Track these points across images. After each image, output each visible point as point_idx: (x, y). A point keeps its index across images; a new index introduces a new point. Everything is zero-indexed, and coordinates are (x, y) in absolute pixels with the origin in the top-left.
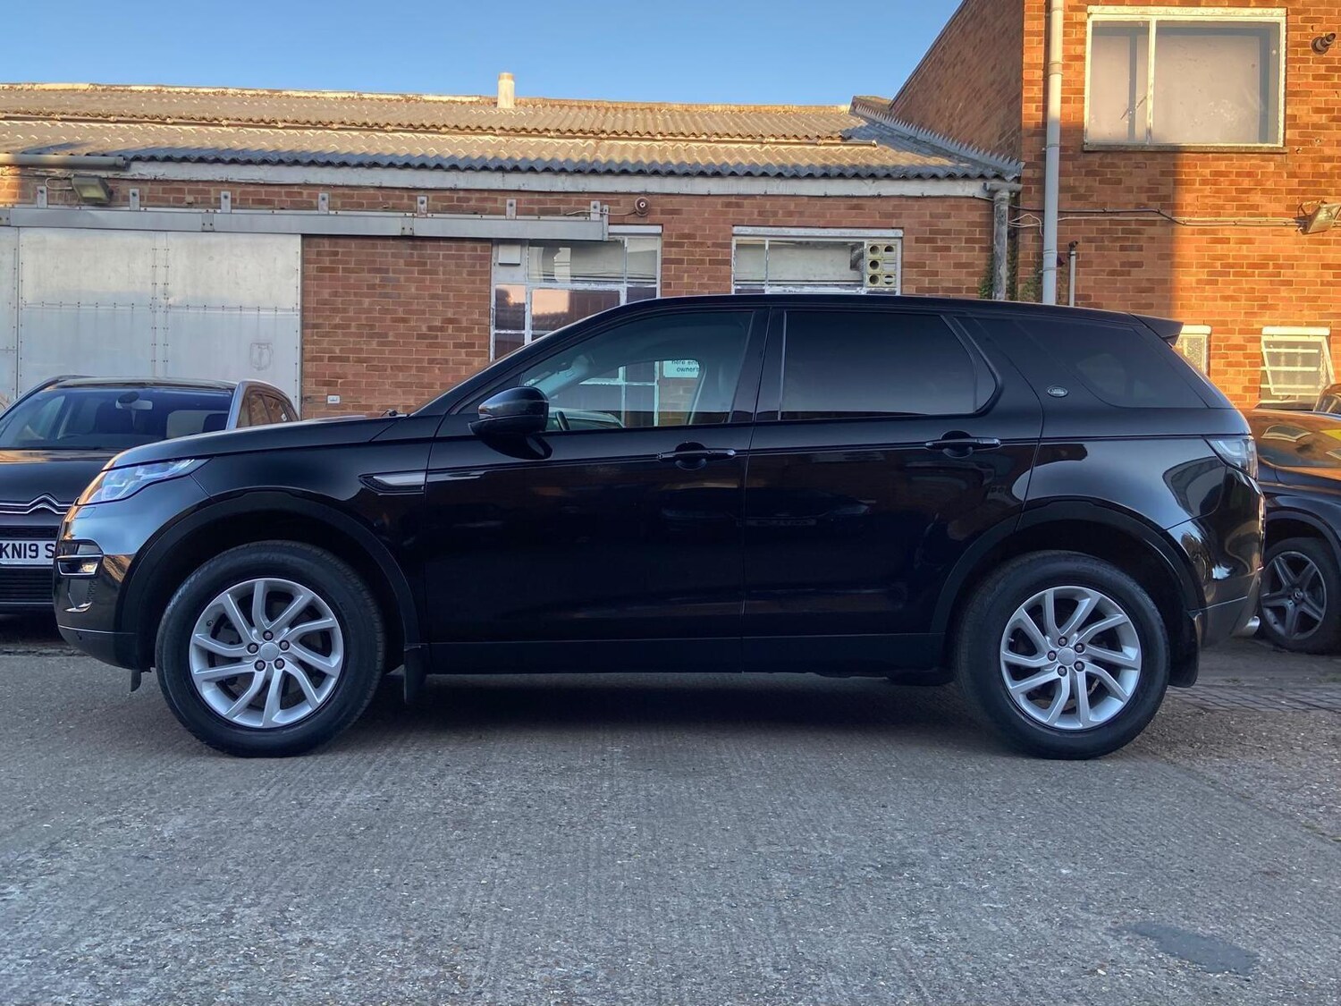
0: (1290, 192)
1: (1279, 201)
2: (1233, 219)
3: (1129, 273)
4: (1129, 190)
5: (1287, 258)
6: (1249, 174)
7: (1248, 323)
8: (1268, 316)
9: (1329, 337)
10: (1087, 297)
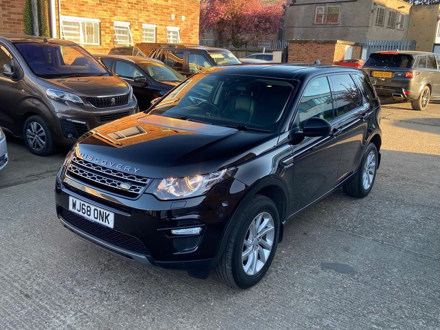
7: (110, 20)
8: (115, 18)
9: (130, 26)
10: (64, 5)
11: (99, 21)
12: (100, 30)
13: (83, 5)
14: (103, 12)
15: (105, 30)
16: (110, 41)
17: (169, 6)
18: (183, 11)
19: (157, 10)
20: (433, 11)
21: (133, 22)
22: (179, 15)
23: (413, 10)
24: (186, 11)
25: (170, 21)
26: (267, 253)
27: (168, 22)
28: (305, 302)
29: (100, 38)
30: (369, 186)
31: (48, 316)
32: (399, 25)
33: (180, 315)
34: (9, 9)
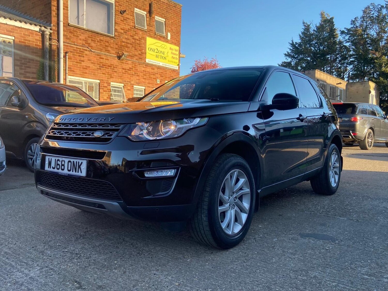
0: (116, 49)
1: (114, 50)
2: (104, 53)
3: (81, 63)
4: (80, 39)
5: (115, 65)
6: (108, 42)
7: (108, 81)
8: (112, 79)
9: (123, 87)
10: (71, 68)
11: (99, 81)
12: (99, 89)
13: (86, 69)
14: (102, 75)
15: (103, 89)
16: (107, 98)
17: (155, 73)
18: (167, 77)
19: (146, 75)
20: (365, 86)
21: (126, 83)
22: (163, 80)
23: (349, 87)
24: (169, 78)
25: (156, 84)
26: (244, 217)
27: (154, 85)
28: (287, 259)
29: (99, 95)
30: (335, 185)
31: (12, 270)
32: (339, 97)
33: (154, 269)
34: (25, 69)
